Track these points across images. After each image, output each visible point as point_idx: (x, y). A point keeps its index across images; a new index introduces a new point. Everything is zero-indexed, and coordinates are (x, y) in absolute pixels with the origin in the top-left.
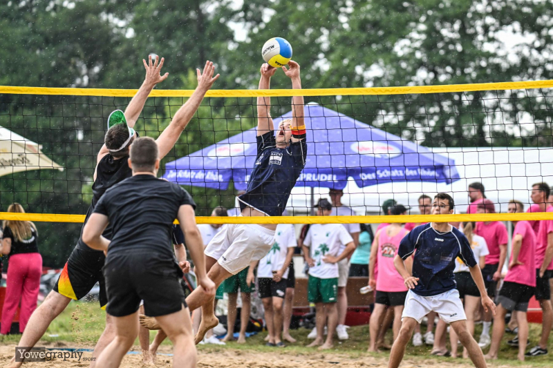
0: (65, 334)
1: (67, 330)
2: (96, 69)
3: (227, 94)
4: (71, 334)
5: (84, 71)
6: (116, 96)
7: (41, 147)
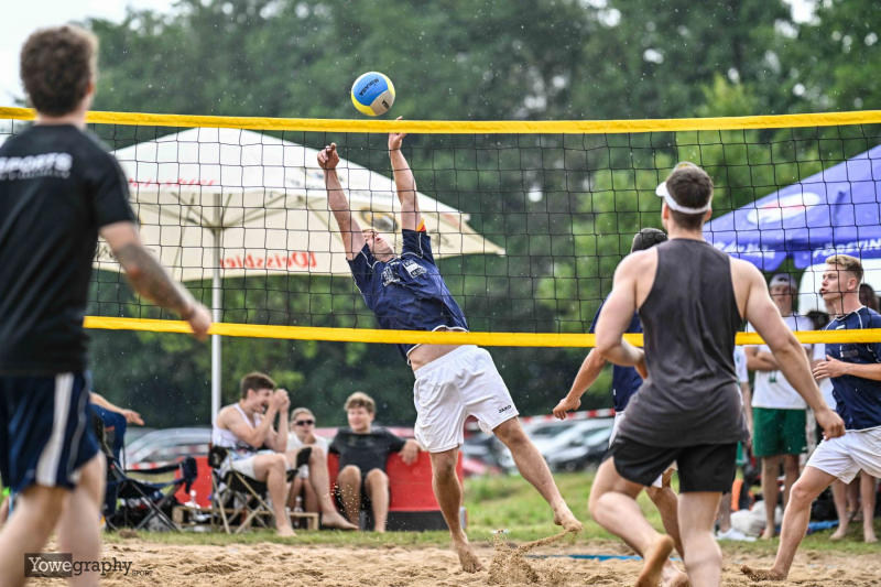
0: (519, 529)
1: (521, 523)
2: (560, 82)
3: (774, 123)
4: (530, 528)
5: (539, 85)
6: (586, 132)
7: (466, 217)
